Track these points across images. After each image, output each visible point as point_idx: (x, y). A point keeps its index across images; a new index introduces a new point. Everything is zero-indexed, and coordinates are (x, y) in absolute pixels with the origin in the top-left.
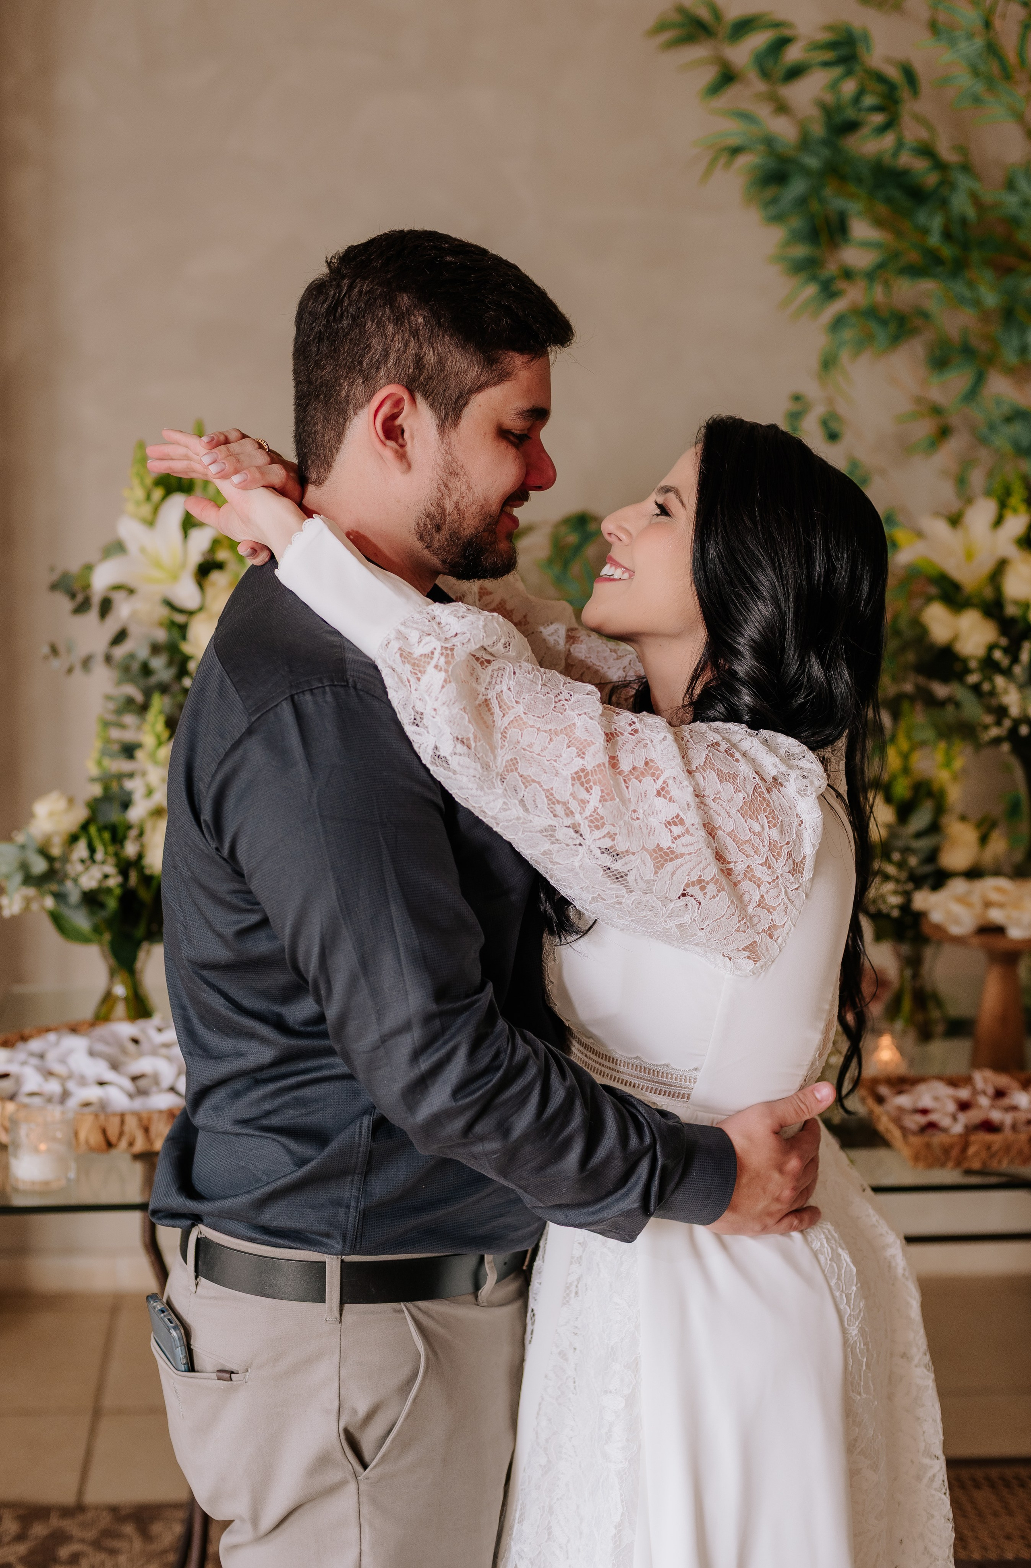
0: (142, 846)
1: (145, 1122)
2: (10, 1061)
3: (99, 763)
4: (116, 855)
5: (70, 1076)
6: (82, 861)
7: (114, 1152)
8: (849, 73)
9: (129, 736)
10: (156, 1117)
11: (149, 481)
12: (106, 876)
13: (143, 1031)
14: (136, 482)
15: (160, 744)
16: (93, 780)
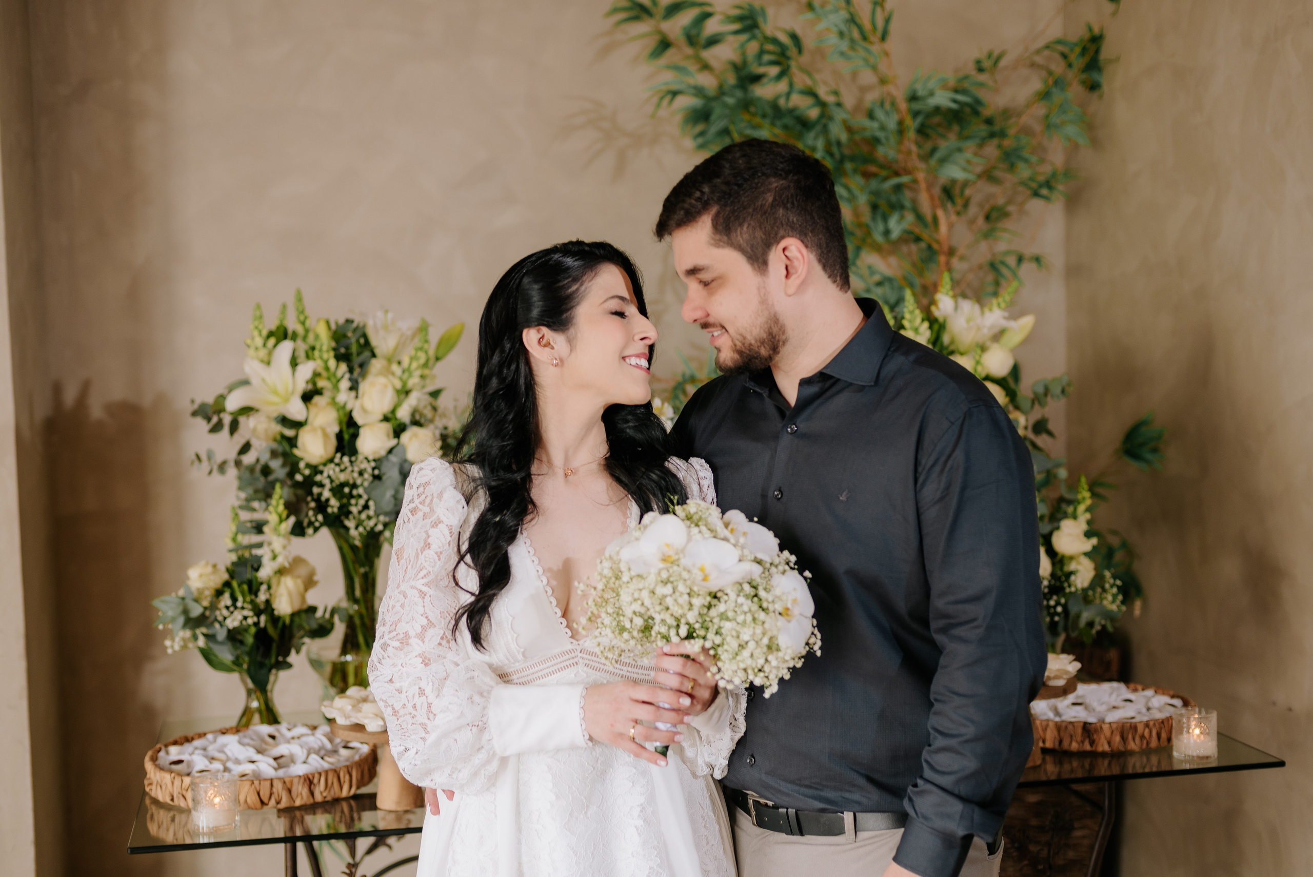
0: (271, 595)
1: (288, 785)
2: (179, 753)
3: (234, 540)
4: (252, 602)
5: (228, 759)
6: (227, 608)
7: (265, 807)
8: (753, 37)
9: (257, 516)
10: (296, 781)
11: (265, 333)
12: (245, 618)
13: (278, 731)
14: (256, 333)
15: (281, 521)
16: (231, 551)
